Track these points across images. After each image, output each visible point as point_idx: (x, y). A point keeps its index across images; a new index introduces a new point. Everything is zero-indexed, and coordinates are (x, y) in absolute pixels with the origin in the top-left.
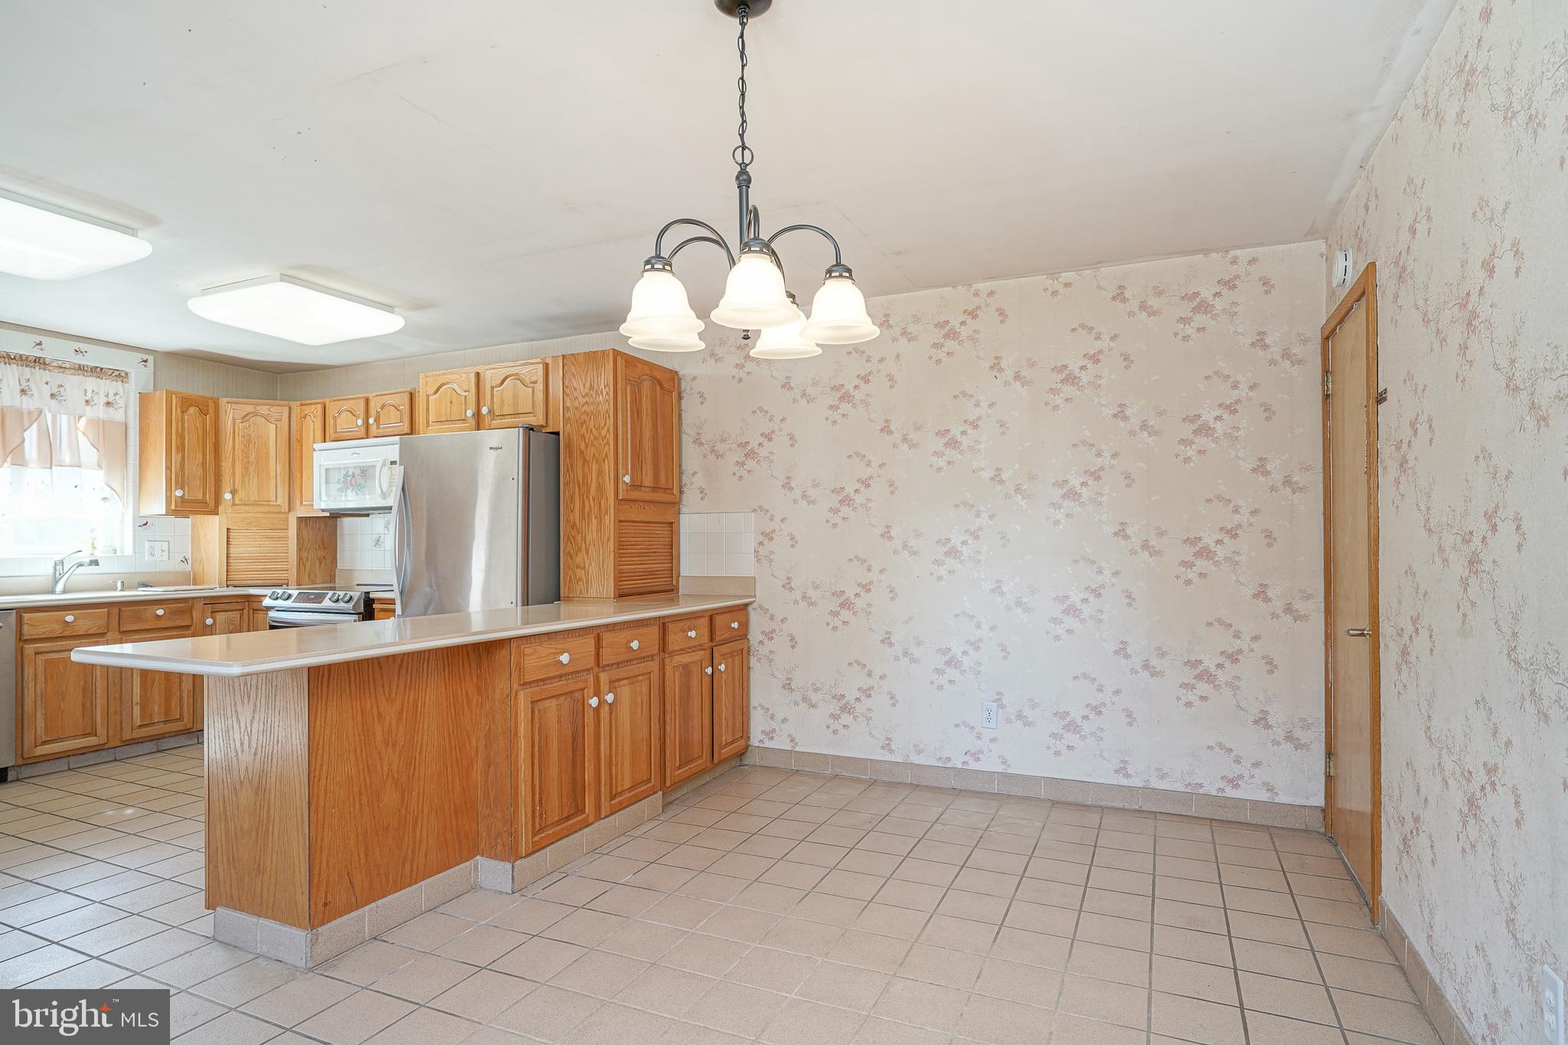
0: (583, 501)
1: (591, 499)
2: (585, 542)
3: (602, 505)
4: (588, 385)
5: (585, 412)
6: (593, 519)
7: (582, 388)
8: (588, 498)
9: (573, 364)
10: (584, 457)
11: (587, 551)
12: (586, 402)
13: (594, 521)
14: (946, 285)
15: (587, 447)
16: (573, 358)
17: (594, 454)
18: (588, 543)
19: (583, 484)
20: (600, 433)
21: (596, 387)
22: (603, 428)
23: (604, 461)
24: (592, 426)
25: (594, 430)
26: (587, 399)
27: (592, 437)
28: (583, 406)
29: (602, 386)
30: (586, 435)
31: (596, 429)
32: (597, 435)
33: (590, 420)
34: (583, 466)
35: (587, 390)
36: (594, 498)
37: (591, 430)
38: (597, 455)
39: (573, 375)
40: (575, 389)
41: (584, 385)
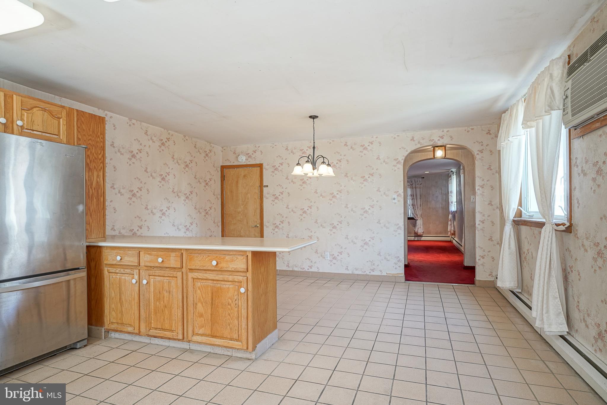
0: (89, 189)
1: (93, 189)
2: (90, 210)
3: (99, 192)
4: (91, 130)
5: (90, 144)
6: (94, 199)
7: (88, 131)
8: (91, 188)
9: (83, 116)
10: (89, 167)
11: (91, 216)
12: (90, 139)
13: (95, 200)
14: (163, 128)
15: (91, 162)
16: (82, 113)
17: (95, 166)
18: (91, 211)
19: (89, 180)
20: (98, 156)
21: (96, 132)
22: (100, 154)
23: (100, 170)
24: (94, 151)
25: (94, 153)
26: (90, 137)
27: (94, 158)
28: (89, 140)
29: (99, 134)
30: (90, 155)
31: (96, 154)
32: (96, 157)
33: (93, 149)
34: (89, 171)
35: (91, 133)
36: (94, 189)
37: (93, 154)
38: (96, 167)
39: (82, 122)
40: (84, 130)
41: (89, 130)
